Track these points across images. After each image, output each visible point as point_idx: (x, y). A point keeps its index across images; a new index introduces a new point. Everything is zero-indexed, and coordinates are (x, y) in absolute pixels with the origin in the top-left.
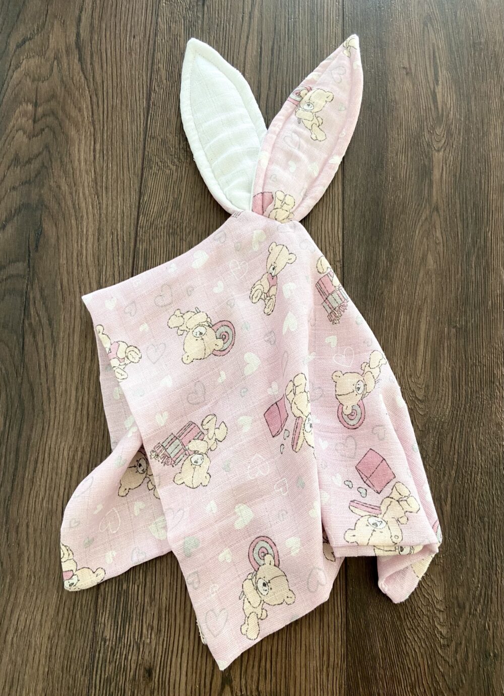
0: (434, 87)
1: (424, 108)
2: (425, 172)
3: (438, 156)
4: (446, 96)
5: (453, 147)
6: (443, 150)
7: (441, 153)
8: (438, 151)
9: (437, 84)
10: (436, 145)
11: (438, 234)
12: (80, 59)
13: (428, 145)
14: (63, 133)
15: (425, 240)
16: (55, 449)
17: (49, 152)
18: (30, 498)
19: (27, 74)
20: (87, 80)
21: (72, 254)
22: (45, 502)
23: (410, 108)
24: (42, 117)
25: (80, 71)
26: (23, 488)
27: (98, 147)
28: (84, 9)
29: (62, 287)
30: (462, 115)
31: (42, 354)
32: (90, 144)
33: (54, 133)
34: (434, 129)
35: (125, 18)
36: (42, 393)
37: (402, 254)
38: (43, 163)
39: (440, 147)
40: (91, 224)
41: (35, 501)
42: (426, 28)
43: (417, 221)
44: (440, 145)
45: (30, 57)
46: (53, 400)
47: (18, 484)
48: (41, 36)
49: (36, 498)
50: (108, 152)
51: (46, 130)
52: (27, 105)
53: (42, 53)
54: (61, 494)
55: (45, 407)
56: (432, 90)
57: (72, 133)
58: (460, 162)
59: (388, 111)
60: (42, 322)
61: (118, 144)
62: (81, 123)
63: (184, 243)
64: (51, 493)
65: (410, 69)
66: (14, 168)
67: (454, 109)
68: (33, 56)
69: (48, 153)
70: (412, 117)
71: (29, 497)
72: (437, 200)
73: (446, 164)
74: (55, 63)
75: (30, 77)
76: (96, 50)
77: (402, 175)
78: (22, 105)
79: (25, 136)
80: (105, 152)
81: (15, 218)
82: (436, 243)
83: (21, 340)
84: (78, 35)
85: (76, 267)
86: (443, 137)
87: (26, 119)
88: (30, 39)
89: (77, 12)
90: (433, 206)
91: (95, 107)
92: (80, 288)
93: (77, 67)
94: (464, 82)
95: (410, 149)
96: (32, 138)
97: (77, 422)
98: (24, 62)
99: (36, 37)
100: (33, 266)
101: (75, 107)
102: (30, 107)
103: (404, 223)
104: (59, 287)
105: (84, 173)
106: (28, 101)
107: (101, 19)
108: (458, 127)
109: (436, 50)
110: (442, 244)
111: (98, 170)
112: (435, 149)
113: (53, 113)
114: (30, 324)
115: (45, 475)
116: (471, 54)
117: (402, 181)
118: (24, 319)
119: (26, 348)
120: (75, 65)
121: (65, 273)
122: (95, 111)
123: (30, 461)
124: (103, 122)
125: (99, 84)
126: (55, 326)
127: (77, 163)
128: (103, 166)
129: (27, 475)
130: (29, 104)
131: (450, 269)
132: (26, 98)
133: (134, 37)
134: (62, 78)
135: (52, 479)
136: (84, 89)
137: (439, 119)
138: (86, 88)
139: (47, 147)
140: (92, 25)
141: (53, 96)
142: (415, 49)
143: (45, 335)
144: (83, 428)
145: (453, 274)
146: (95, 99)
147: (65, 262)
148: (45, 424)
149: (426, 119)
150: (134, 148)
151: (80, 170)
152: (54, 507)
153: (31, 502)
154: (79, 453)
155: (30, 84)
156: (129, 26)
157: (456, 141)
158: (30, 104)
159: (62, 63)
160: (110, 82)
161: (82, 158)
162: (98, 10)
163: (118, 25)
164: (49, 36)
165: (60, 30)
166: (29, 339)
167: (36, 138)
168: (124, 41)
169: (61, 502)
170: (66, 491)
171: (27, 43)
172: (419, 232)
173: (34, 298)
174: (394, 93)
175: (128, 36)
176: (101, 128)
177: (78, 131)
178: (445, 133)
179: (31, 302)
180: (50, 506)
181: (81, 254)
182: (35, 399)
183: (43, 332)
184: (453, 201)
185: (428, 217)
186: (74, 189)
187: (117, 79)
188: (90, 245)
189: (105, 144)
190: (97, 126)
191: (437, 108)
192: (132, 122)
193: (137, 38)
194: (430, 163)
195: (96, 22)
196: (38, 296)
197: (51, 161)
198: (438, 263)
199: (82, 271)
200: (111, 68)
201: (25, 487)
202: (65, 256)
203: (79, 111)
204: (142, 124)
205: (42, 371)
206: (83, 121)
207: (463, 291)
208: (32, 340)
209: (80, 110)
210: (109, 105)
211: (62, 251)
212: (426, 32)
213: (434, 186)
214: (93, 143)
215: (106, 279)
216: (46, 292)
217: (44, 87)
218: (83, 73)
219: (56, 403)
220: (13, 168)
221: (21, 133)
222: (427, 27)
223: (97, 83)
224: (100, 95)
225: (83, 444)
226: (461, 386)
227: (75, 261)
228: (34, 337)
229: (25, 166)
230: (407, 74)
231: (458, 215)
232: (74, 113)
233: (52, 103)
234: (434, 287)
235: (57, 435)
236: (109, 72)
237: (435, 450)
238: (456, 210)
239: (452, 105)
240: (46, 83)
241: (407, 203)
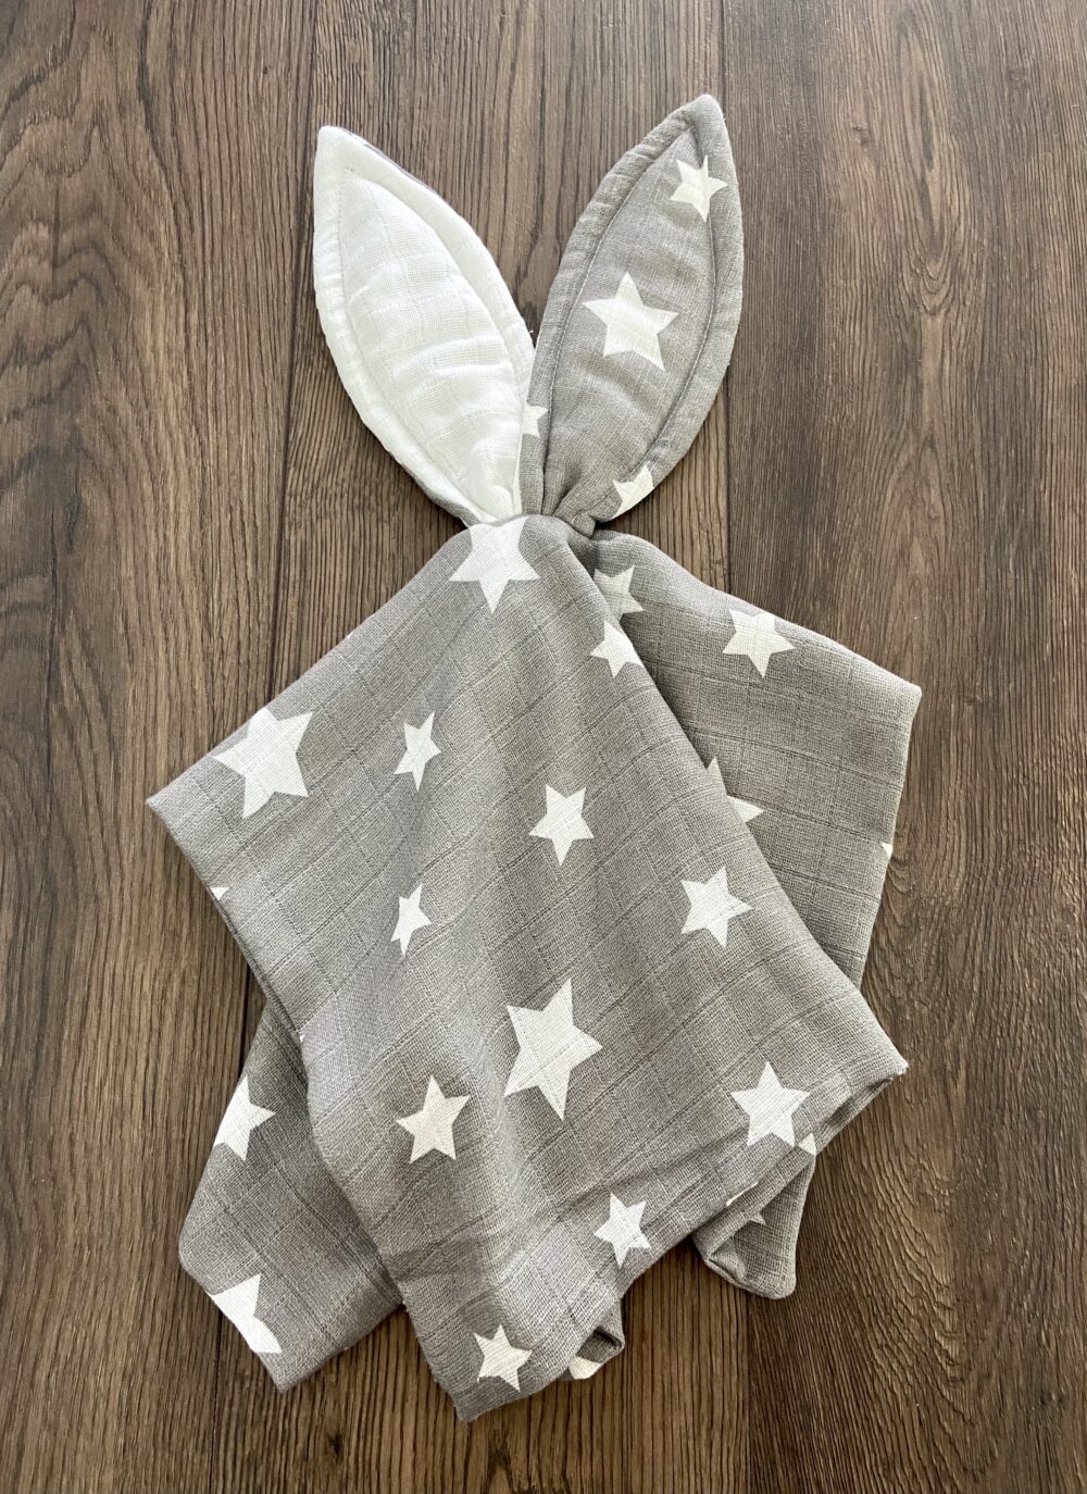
0: (923, 173)
1: (902, 219)
2: (905, 362)
3: (932, 327)
4: (949, 191)
5: (964, 304)
6: (943, 312)
7: (939, 319)
8: (933, 314)
9: (931, 166)
10: (928, 302)
11: (934, 496)
12: (149, 125)
13: (912, 302)
14: (118, 289)
15: (906, 511)
16: (124, 976)
17: (89, 331)
18: (76, 1082)
19: (35, 159)
20: (165, 170)
21: (146, 555)
22: (106, 1088)
23: (870, 220)
24: (70, 256)
25: (151, 150)
26: (59, 1062)
27: (194, 318)
28: (154, 11)
29: (126, 628)
30: (985, 233)
31: (90, 776)
32: (178, 312)
33: (98, 288)
34: (923, 266)
35: (243, 30)
36: (93, 859)
37: (856, 543)
38: (76, 356)
39: (937, 305)
40: (185, 490)
41: (86, 1088)
42: (903, 39)
43: (889, 470)
44: (938, 300)
45: (40, 121)
46: (115, 874)
47: (48, 1054)
48: (62, 73)
49: (87, 1081)
50: (216, 330)
51: (81, 283)
52: (38, 229)
53: (66, 113)
54: (141, 1071)
55: (101, 888)
56: (919, 176)
57: (138, 289)
58: (980, 336)
59: (823, 229)
60: (88, 703)
61: (237, 310)
62: (155, 266)
63: (386, 527)
64: (120, 1072)
65: (870, 131)
66: (15, 368)
67: (966, 220)
68: (47, 119)
69: (86, 333)
70: (875, 239)
71: (73, 1081)
72: (932, 422)
73: (951, 344)
74: (95, 133)
75: (41, 166)
76: (182, 101)
77: (855, 370)
78: (27, 229)
79: (36, 297)
80: (209, 330)
81: (22, 480)
82: (930, 517)
83: (44, 745)
84: (143, 69)
85: (156, 585)
86: (944, 282)
87: (36, 261)
88: (39, 79)
89: (139, 16)
90: (923, 437)
91: (184, 230)
92: (165, 629)
93: (142, 141)
94: (988, 158)
95: (871, 312)
96: (52, 300)
97: (168, 919)
98: (28, 131)
99: (51, 75)
100: (65, 585)
101: (142, 230)
102: (44, 233)
103: (859, 475)
104: (121, 630)
105: (165, 378)
106: (41, 219)
107: (191, 30)
108: (975, 260)
109: (927, 88)
110: (942, 520)
111: (195, 370)
112: (926, 311)
113: (95, 245)
114: (62, 711)
115: (106, 1033)
116: (1002, 97)
117: (856, 382)
118: (48, 701)
119: (55, 761)
120: (138, 136)
121: (133, 598)
122: (186, 240)
123: (72, 1002)
124: (204, 263)
125: (191, 178)
126: (115, 714)
127: (149, 355)
128: (206, 361)
129: (67, 1033)
130: (41, 225)
131: (962, 575)
132: (35, 214)
133: (265, 72)
134: (111, 167)
135: (119, 1041)
136: (158, 190)
137: (934, 244)
138: (165, 188)
139: (83, 320)
140: (172, 46)
141: (93, 208)
142: (881, 86)
143: (95, 735)
144: (181, 931)
145: (967, 587)
146: (184, 215)
147: (132, 573)
148: (101, 925)
149: (906, 242)
150: (272, 319)
151: (157, 371)
152: (127, 1100)
153: (77, 1090)
154: (176, 985)
155: (42, 180)
156: (253, 45)
157: (971, 291)
158: (45, 225)
159: (111, 134)
160: (216, 174)
161: (161, 343)
162: (184, 12)
163: (229, 44)
164: (79, 74)
165: (104, 58)
166: (60, 743)
167: (60, 302)
168: (243, 80)
169: (141, 1090)
170: (151, 1064)
171: (33, 88)
172: (893, 494)
173: (69, 654)
174: (836, 187)
175: (252, 68)
176: (200, 276)
177: (150, 284)
178: (949, 277)
179: (63, 662)
180: (118, 1099)
181: (166, 556)
182: (79, 870)
183: (90, 726)
184: (966, 424)
185: (913, 462)
186: (146, 412)
187: (231, 167)
188: (184, 536)
189: (209, 311)
190: (190, 273)
191: (931, 219)
192: (267, 261)
193: (273, 74)
194: (915, 342)
195: (182, 39)
196: (77, 649)
197: (93, 350)
198: (935, 562)
199: (169, 592)
200: (216, 143)
201: (63, 1060)
202: (131, 559)
203: (151, 240)
204: (287, 266)
205: (91, 810)
206: (160, 261)
207: (988, 622)
208: (66, 744)
209: (152, 236)
210: (215, 225)
211: (123, 551)
212: (903, 49)
213: (925, 391)
214: (182, 310)
215: (220, 609)
216: (93, 639)
217: (73, 186)
218: (157, 155)
219: (122, 880)
220: (11, 368)
221: (26, 290)
222: (907, 36)
223: (187, 176)
224: (195, 203)
225: (183, 966)
226: (985, 829)
227: (152, 573)
228: (72, 737)
229: (38, 364)
230: (864, 143)
231: (977, 454)
232: (140, 244)
233: (91, 223)
234: (926, 614)
235: (127, 948)
236: (214, 151)
237: (930, 968)
238: (973, 445)
239: (962, 211)
240: (77, 179)
241: (867, 430)
